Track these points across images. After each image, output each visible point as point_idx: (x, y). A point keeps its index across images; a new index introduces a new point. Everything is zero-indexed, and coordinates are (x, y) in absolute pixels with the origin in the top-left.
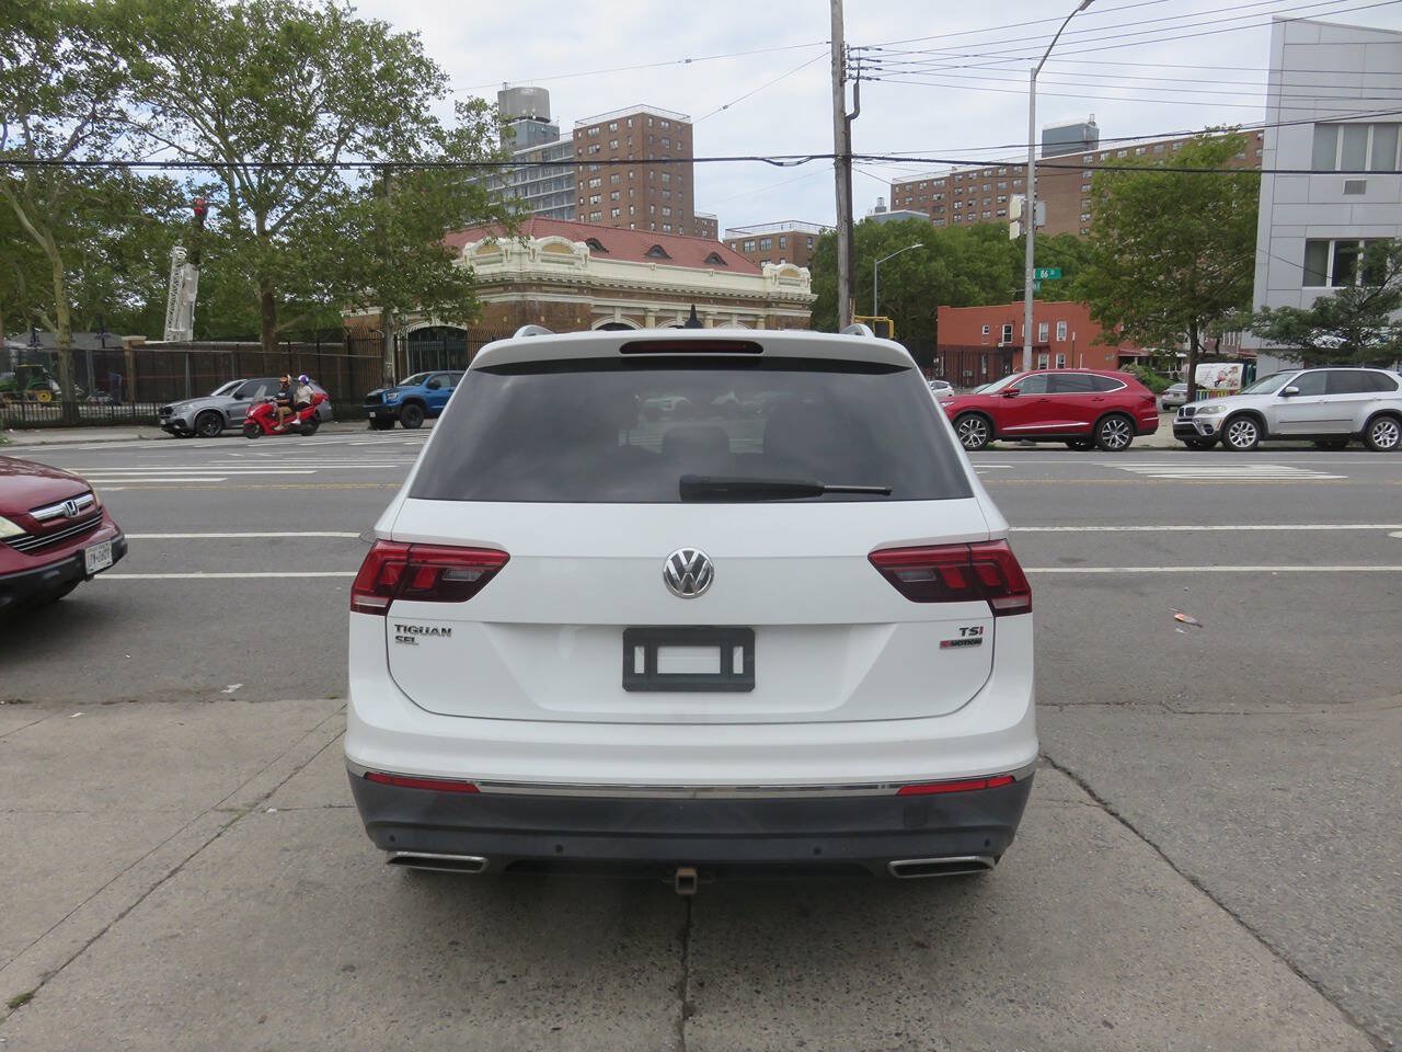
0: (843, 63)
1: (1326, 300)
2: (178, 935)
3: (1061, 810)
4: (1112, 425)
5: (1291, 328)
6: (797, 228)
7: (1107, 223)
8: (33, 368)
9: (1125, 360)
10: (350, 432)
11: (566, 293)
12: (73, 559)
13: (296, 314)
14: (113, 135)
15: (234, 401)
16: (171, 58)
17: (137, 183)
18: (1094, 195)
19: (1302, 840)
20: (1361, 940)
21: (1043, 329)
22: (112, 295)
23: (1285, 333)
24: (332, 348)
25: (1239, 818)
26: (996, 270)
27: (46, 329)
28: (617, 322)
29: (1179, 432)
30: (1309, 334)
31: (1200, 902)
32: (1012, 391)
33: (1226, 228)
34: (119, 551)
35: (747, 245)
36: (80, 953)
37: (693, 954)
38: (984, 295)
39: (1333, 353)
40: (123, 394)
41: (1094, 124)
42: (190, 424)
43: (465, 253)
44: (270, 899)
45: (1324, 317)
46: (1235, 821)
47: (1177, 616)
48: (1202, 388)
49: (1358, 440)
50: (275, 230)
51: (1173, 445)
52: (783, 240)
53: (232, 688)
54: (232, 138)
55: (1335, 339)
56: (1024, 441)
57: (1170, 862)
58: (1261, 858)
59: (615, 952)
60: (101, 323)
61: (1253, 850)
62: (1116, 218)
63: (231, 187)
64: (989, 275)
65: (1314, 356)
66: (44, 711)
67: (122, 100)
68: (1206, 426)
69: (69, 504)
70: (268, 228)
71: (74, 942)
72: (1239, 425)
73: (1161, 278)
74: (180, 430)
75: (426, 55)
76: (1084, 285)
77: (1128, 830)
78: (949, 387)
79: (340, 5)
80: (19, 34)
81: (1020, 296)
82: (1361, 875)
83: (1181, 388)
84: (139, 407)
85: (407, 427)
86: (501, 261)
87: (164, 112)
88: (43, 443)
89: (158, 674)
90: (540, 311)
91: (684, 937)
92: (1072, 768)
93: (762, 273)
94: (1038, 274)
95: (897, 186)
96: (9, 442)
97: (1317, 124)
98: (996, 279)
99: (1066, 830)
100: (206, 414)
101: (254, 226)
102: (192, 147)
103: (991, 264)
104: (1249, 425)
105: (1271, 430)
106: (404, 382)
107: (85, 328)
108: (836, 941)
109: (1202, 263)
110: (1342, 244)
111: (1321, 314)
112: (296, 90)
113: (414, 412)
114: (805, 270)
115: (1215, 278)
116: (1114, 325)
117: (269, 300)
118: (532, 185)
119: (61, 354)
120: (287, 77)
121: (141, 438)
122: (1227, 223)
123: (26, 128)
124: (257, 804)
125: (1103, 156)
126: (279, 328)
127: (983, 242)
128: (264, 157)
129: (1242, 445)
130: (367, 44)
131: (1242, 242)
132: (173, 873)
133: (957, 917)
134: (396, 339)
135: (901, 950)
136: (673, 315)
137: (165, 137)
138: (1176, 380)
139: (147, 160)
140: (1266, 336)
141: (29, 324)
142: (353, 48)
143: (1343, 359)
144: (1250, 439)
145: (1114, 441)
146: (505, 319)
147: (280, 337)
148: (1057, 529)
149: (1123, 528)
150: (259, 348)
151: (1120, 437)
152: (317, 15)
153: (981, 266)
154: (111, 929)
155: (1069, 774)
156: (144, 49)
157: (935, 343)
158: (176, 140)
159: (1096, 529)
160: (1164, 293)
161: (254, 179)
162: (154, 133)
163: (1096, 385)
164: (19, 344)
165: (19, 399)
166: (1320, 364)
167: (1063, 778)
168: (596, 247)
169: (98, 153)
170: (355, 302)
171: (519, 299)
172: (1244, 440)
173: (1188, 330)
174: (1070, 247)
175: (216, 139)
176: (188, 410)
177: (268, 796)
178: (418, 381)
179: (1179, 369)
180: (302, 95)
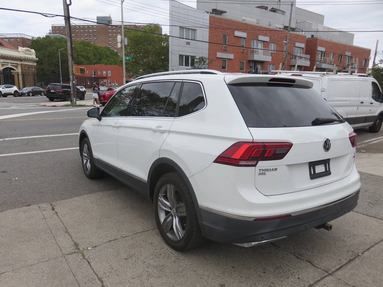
6: (23, 36)
21: (105, 72)
26: (89, 55)
38: (86, 62)
41: (111, 17)
52: (18, 40)
64: (87, 56)
78: (84, 88)
93: (18, 50)
94: (126, 58)
95: (54, 27)
97: (180, 27)
98: (89, 57)
103: (88, 53)
114: (33, 50)
124: (79, 248)
127: (84, 46)
153: (84, 53)
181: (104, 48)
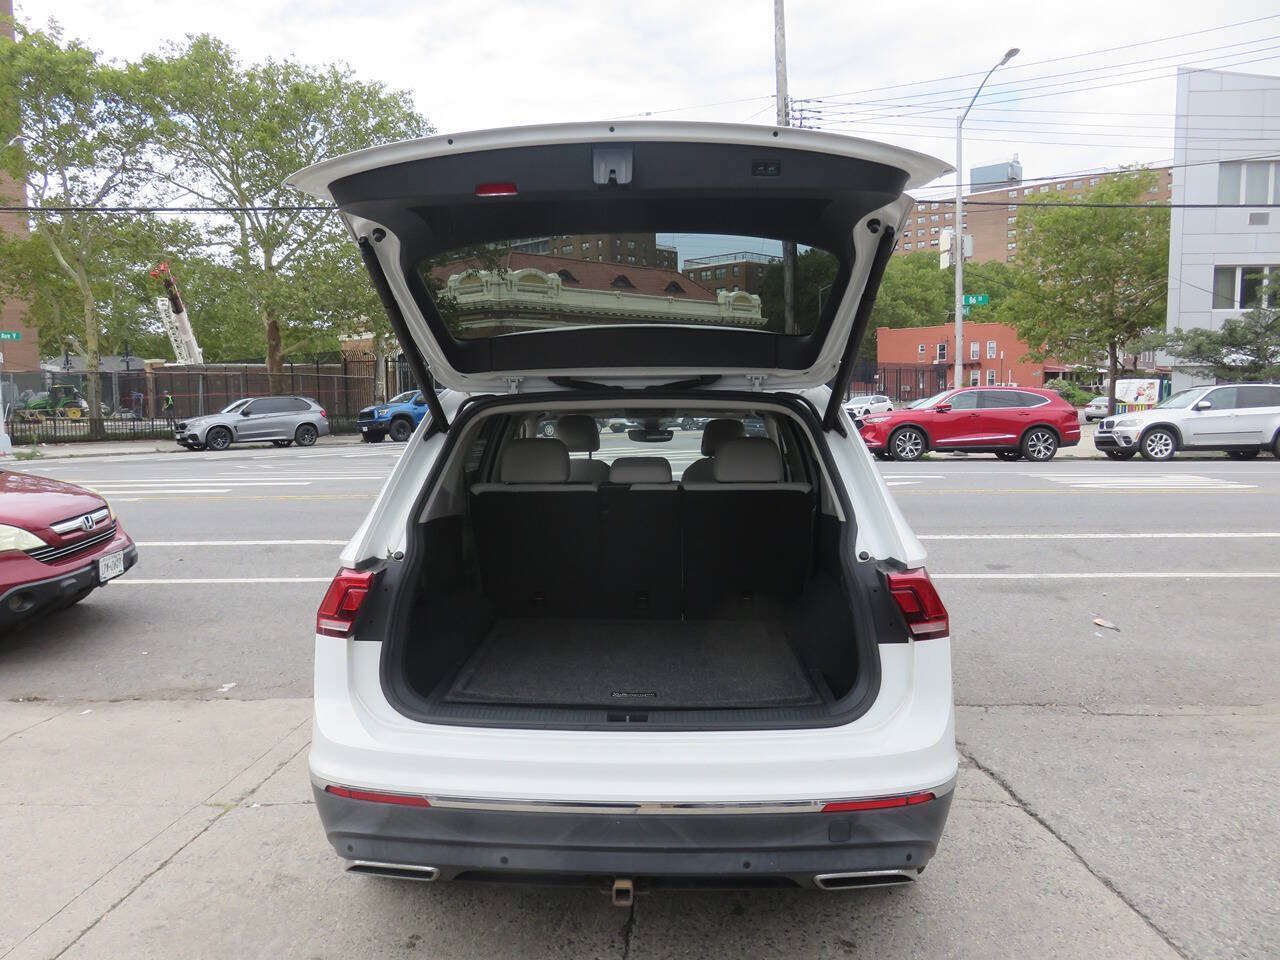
0: (787, 114)
1: (1235, 322)
2: (163, 926)
3: (984, 810)
4: (1037, 437)
5: (1203, 348)
6: (749, 259)
7: (1032, 251)
8: (65, 388)
9: (1050, 375)
10: (344, 445)
11: (540, 319)
12: (88, 568)
13: (298, 339)
14: (141, 184)
15: (242, 417)
16: (192, 116)
17: (160, 225)
18: (1018, 227)
19: (1210, 842)
20: (1266, 943)
21: (975, 347)
22: (137, 323)
23: (1197, 352)
24: (330, 368)
25: (1151, 819)
26: (930, 295)
27: (77, 354)
29: (1101, 443)
30: (1218, 352)
31: (1114, 903)
32: (945, 407)
33: (1141, 255)
34: (130, 561)
35: (703, 274)
36: (75, 942)
37: (634, 951)
38: (920, 317)
39: (1244, 369)
40: (144, 411)
41: (1018, 163)
42: (202, 439)
43: (449, 284)
44: (248, 892)
45: (1232, 338)
46: (1146, 822)
47: (1096, 621)
48: (1121, 402)
49: (1267, 451)
50: (281, 265)
51: (1095, 455)
52: (736, 269)
53: (226, 687)
54: (245, 185)
55: (1244, 357)
56: (956, 452)
57: (1085, 864)
58: (1171, 860)
59: (562, 947)
60: (126, 349)
61: (1164, 851)
62: (1039, 248)
63: (243, 229)
64: (924, 299)
65: (1225, 374)
66: (57, 708)
67: (149, 153)
68: (1125, 438)
69: (87, 518)
70: (274, 263)
71: (69, 932)
72: (1156, 437)
73: (1082, 301)
74: (193, 444)
75: (417, 111)
76: (1010, 309)
77: (1045, 829)
78: (889, 401)
79: (341, 69)
80: (60, 98)
81: (952, 318)
82: (1266, 877)
83: (1103, 401)
84: (157, 423)
85: (396, 440)
86: (482, 291)
87: (185, 163)
88: (72, 456)
89: (161, 673)
91: (626, 933)
92: (995, 769)
93: (717, 300)
94: (967, 300)
96: (42, 455)
97: (1222, 163)
98: (931, 302)
99: (987, 829)
100: (218, 429)
101: (262, 262)
103: (926, 289)
104: (1165, 437)
105: (1186, 442)
106: (393, 399)
107: (112, 352)
108: (768, 939)
109: (1119, 288)
110: (1247, 270)
111: (1230, 334)
112: (301, 142)
113: (402, 426)
114: (755, 297)
115: (1132, 301)
116: (1040, 345)
117: (275, 328)
119: (89, 376)
120: (294, 131)
121: (158, 451)
122: (1142, 251)
123: (64, 178)
124: (243, 799)
125: (1026, 191)
126: (283, 351)
127: (918, 270)
128: (272, 201)
129: (1159, 455)
130: (364, 102)
131: (1156, 270)
132: (163, 866)
133: (881, 916)
134: (387, 361)
135: (828, 950)
137: (186, 185)
138: (1098, 393)
139: (170, 206)
140: (1179, 355)
141: (63, 349)
142: (352, 105)
143: (1252, 375)
144: (1166, 450)
145: (1039, 452)
147: (283, 359)
148: (985, 537)
149: (1046, 536)
150: (265, 369)
151: (1046, 448)
152: (321, 77)
153: (916, 291)
154: (104, 919)
155: (992, 774)
156: (169, 108)
157: (876, 360)
158: (194, 187)
159: (1021, 536)
160: (1085, 315)
161: (263, 221)
162: (176, 181)
163: (1022, 400)
164: (54, 367)
165: (51, 416)
166: (1231, 381)
167: (985, 778)
168: (568, 278)
169: (127, 199)
170: (350, 328)
171: (498, 324)
172: (1161, 451)
173: (1108, 349)
174: (998, 273)
175: (230, 186)
176: (200, 426)
177: (253, 791)
178: (406, 399)
179: (1101, 383)
180: (306, 146)
181: (985, 266)
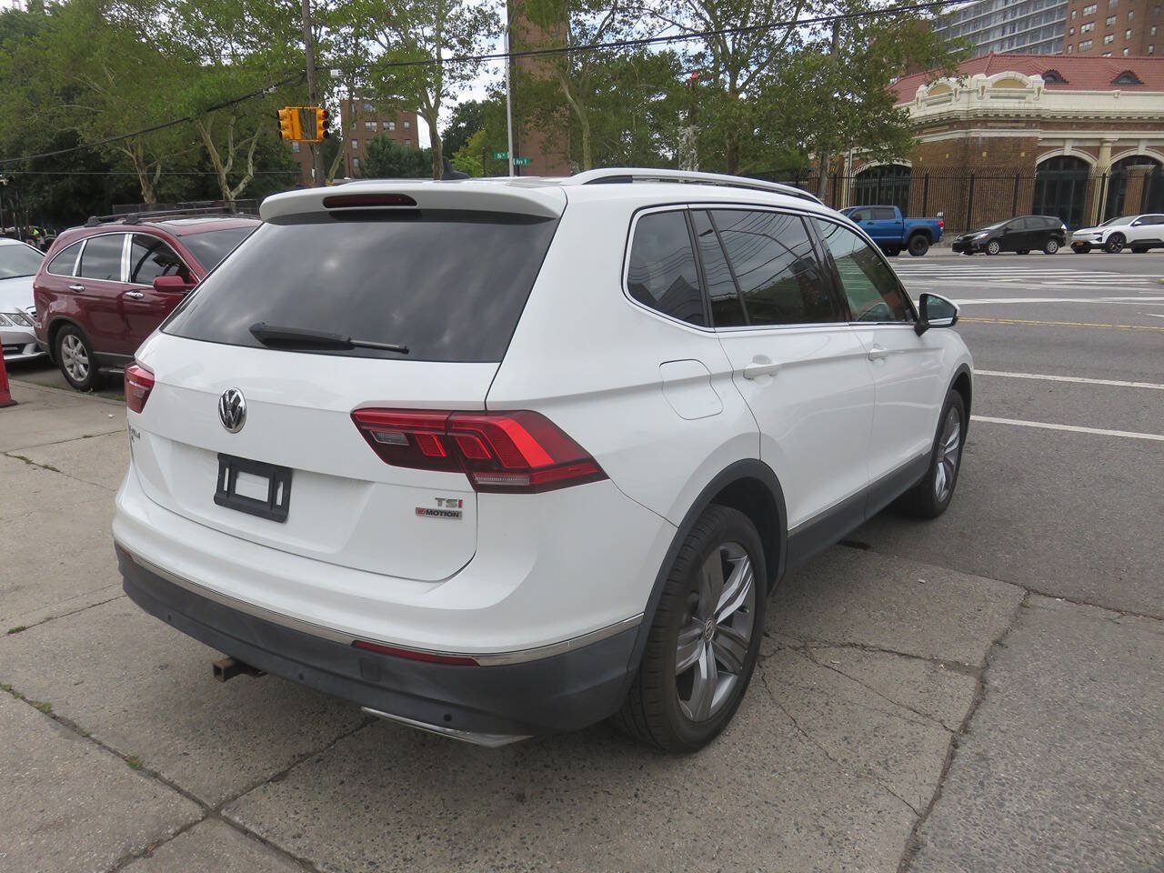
3: (903, 723)
11: (1014, 128)
14: (634, 21)
17: (651, 58)
28: (1066, 154)
43: (917, 95)
54: (718, 12)
70: (737, 87)
86: (950, 101)
90: (984, 146)
101: (728, 85)
102: (688, 24)
118: (1020, 21)
136: (1135, 144)
137: (670, 18)
146: (947, 156)
155: (983, 688)
158: (677, 19)
162: (663, 16)
168: (1054, 78)
171: (963, 136)
175: (706, 15)
